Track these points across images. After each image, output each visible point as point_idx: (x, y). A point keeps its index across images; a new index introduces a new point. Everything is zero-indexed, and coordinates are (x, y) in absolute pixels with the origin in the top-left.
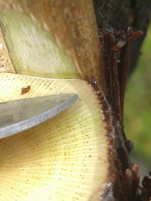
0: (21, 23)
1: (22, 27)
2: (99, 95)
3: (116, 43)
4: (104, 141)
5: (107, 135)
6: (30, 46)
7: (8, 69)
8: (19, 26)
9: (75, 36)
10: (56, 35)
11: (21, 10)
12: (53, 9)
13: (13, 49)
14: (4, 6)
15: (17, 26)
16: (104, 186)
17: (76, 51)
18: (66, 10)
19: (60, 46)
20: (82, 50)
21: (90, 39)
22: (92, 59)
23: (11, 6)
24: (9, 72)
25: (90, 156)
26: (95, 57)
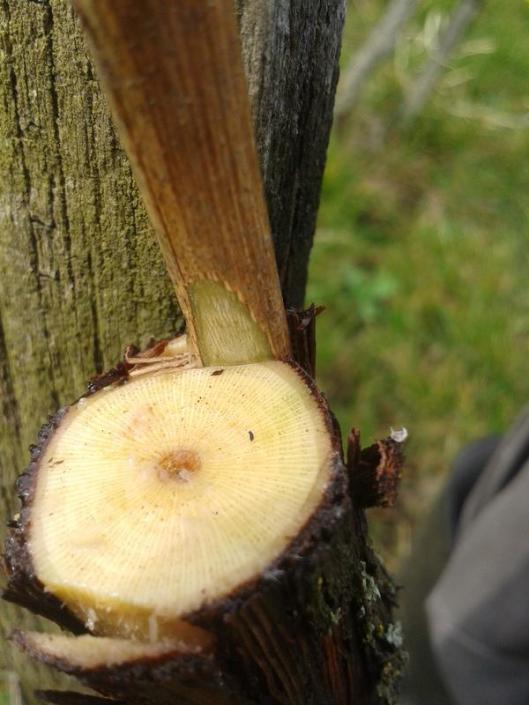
0: (214, 299)
1: (215, 303)
2: (299, 371)
3: (301, 322)
4: (317, 413)
5: (319, 407)
6: (221, 326)
7: (193, 365)
8: (211, 301)
9: (268, 308)
10: (250, 307)
11: (216, 279)
12: (247, 275)
13: (202, 333)
14: (198, 276)
15: (209, 302)
16: (330, 456)
17: (269, 324)
18: (259, 276)
19: (255, 319)
20: (275, 325)
21: (281, 312)
22: (283, 336)
23: (205, 275)
24: (196, 367)
25: (307, 431)
26: (286, 334)
